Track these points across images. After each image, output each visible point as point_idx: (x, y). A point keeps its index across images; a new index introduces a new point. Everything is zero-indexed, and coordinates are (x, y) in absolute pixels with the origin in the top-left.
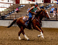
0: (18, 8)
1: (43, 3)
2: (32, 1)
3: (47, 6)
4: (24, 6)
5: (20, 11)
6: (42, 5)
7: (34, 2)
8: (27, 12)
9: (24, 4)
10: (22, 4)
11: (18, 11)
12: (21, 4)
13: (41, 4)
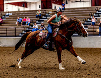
0: (2, 18)
1: (40, 9)
2: (23, 6)
3: (46, 13)
4: (11, 14)
5: (4, 23)
6: (39, 13)
7: (27, 7)
8: (16, 23)
9: (10, 12)
10: (8, 12)
11: (2, 23)
12: (6, 12)
13: (37, 11)
